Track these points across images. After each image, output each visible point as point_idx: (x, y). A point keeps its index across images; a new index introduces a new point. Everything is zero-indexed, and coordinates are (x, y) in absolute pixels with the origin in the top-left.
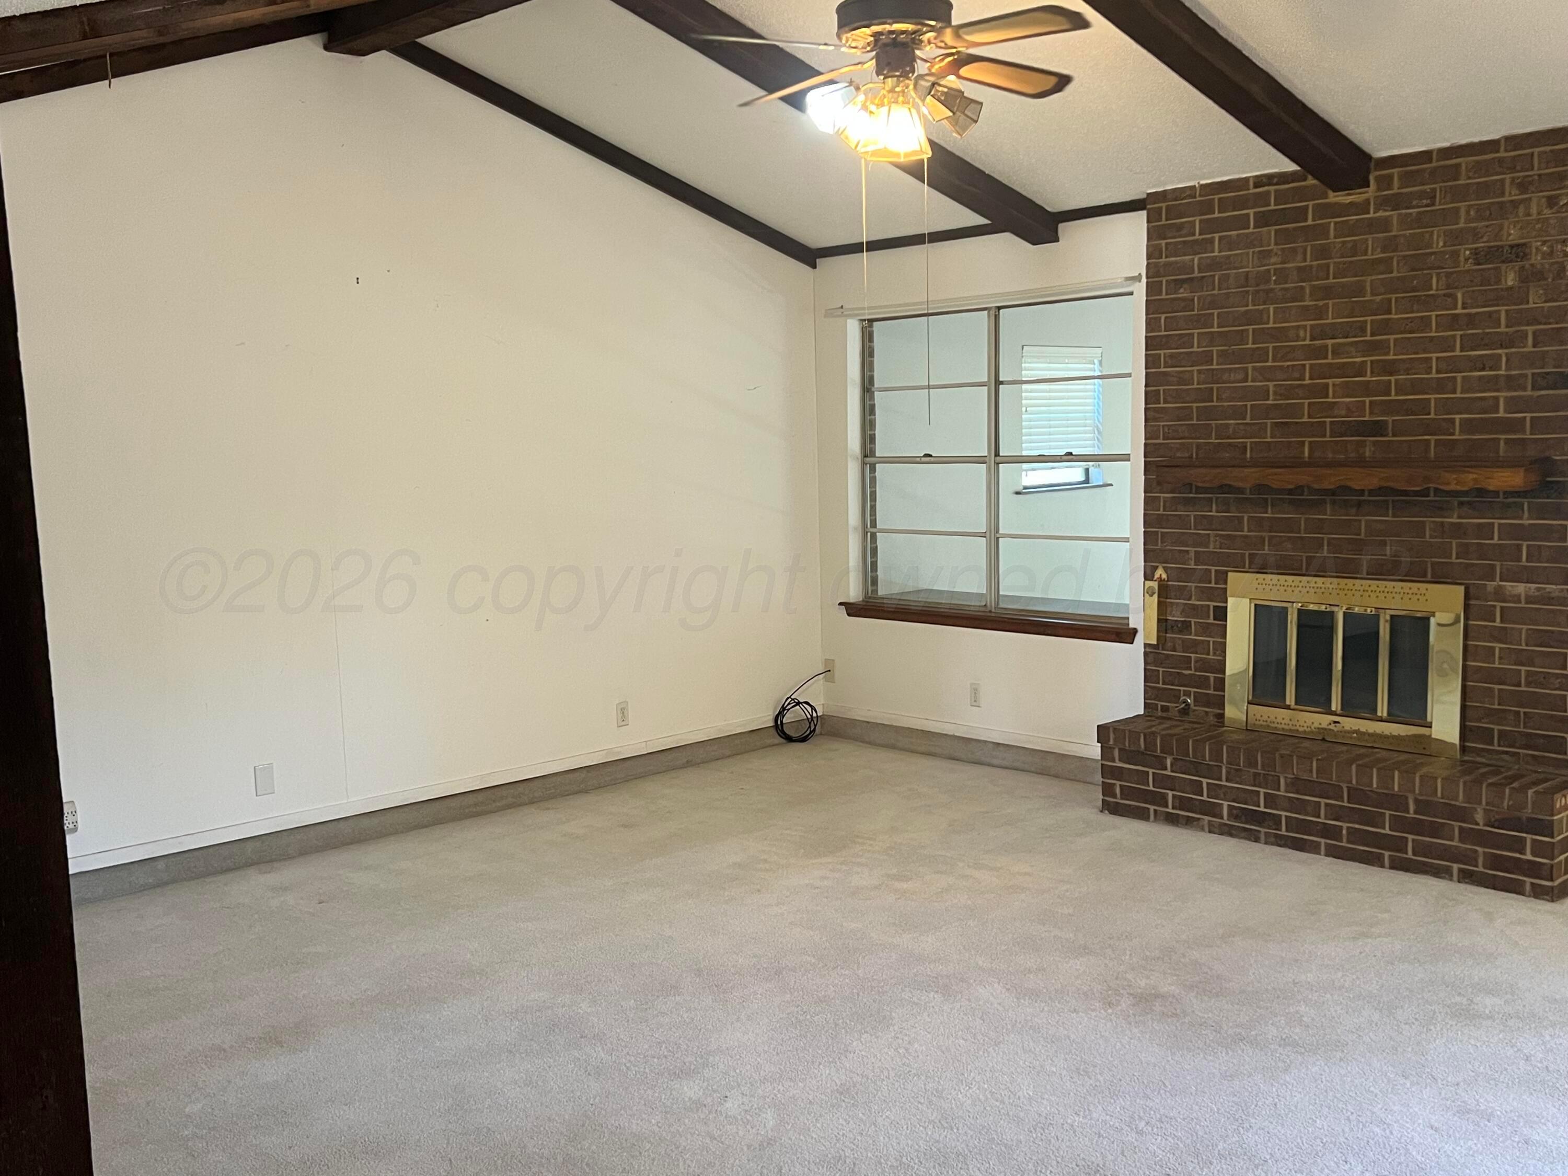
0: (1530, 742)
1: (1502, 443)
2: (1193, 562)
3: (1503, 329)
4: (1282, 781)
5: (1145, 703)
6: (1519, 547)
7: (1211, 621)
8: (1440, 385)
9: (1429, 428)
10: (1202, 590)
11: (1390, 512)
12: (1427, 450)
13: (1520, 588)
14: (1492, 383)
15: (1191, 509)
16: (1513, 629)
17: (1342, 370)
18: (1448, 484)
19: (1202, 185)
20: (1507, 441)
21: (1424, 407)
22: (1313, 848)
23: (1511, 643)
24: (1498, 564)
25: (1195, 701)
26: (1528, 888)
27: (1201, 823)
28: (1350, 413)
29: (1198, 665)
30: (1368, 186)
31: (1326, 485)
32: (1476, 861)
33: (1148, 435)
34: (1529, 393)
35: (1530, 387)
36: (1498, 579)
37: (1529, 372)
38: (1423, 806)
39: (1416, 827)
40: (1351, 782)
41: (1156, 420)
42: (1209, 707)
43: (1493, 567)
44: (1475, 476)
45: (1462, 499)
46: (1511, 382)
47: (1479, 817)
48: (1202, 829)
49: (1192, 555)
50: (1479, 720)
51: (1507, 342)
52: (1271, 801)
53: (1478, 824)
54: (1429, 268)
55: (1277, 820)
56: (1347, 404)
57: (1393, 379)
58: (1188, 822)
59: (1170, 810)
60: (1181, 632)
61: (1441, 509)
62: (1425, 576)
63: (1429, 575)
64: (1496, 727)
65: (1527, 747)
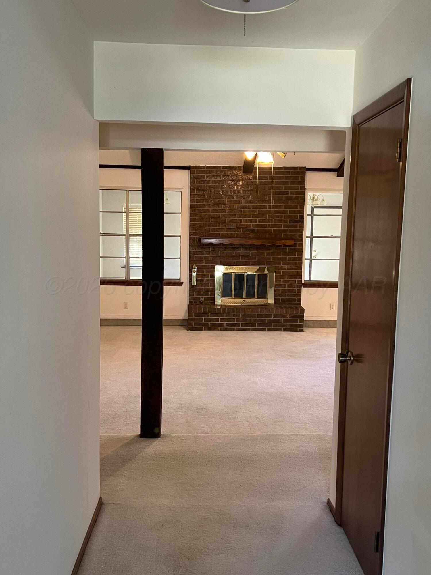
0: (288, 300)
1: (283, 235)
2: (204, 264)
3: (283, 209)
4: (241, 315)
5: (189, 301)
6: (286, 258)
7: (210, 278)
8: (269, 221)
9: (266, 231)
10: (207, 271)
11: (257, 250)
12: (266, 236)
13: (286, 267)
14: (280, 221)
15: (204, 250)
16: (284, 276)
17: (245, 216)
18: (278, 243)
19: (207, 166)
20: (284, 234)
21: (265, 226)
22: (249, 330)
23: (284, 279)
24: (281, 261)
25: (204, 299)
26: (298, 330)
27: (218, 329)
28: (247, 226)
29: (206, 290)
30: (252, 173)
31: (248, 244)
32: (287, 326)
33: (191, 230)
34: (289, 224)
35: (289, 222)
36: (281, 265)
37: (288, 219)
38: (275, 316)
39: (274, 321)
40: (259, 313)
41: (192, 226)
42: (208, 300)
43: (280, 262)
44: (283, 242)
45: (274, 247)
46: (285, 222)
47: (288, 316)
48: (219, 330)
49: (204, 261)
50: (277, 297)
51: (284, 212)
52: (237, 320)
53: (288, 318)
54: (266, 194)
55: (239, 325)
56: (246, 224)
57: (258, 219)
58: (214, 329)
59: (209, 327)
60: (201, 282)
61: (269, 249)
62: (265, 265)
63: (266, 265)
64: (281, 298)
65: (288, 301)
